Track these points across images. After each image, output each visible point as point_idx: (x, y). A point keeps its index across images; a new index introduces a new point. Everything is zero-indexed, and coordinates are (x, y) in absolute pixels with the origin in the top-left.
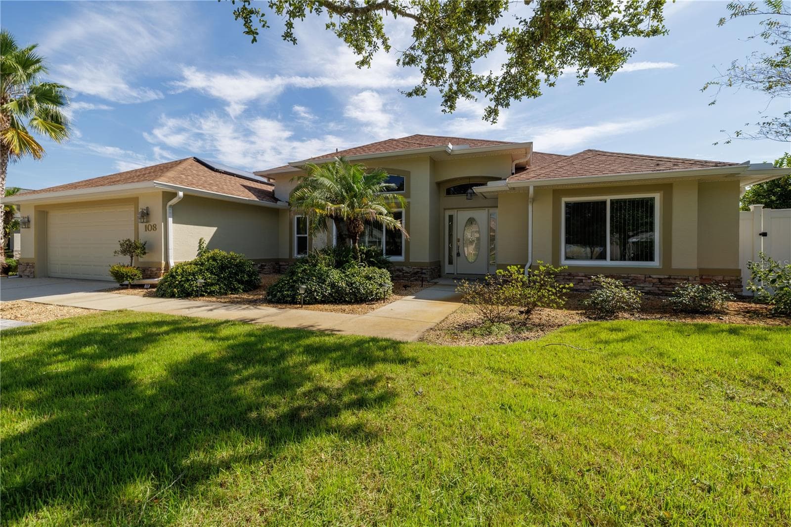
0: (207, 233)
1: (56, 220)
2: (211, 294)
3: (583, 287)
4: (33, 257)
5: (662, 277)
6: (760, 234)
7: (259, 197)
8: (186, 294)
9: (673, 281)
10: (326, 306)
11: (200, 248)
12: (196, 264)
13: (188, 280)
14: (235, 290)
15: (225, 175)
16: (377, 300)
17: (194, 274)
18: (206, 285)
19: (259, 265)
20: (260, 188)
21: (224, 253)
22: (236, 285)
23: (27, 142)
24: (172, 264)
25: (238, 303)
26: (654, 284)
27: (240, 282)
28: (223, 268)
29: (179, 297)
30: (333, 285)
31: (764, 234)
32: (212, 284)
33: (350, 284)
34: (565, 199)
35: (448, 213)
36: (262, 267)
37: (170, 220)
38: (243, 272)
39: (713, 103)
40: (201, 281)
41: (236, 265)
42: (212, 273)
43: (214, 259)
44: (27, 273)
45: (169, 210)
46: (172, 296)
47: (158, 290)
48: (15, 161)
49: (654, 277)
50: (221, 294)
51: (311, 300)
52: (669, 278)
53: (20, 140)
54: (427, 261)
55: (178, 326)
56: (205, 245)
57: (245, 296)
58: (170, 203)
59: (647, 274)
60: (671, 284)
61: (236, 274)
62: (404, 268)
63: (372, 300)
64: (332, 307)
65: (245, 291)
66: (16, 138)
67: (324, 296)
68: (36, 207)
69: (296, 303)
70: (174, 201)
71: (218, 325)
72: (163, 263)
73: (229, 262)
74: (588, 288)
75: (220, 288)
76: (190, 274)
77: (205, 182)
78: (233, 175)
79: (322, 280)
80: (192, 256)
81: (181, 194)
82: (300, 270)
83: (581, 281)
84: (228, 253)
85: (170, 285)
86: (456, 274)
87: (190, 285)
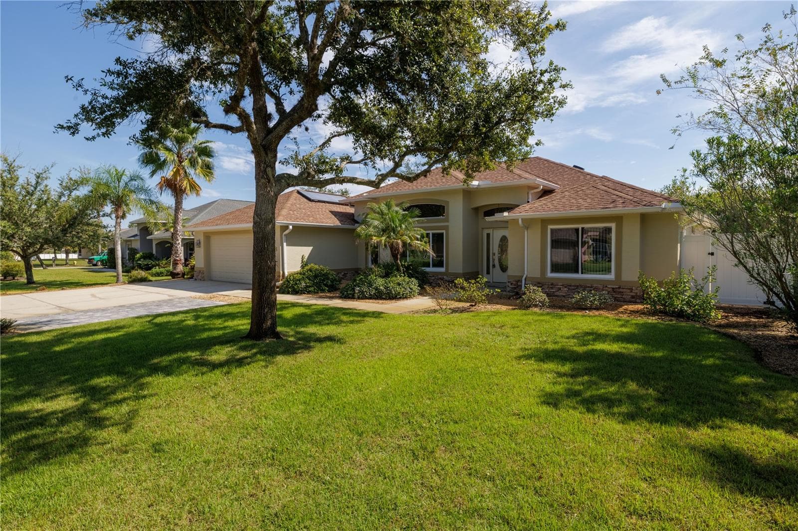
0: (306, 251)
1: (215, 241)
2: (309, 292)
3: (561, 294)
4: (203, 266)
5: (614, 287)
6: (709, 254)
7: (342, 221)
8: (296, 292)
9: (621, 290)
10: (371, 301)
11: (302, 262)
12: (301, 274)
13: (296, 284)
14: (323, 291)
15: (319, 203)
16: (404, 298)
17: (299, 280)
18: (307, 287)
19: (343, 273)
20: (344, 211)
21: (317, 267)
22: (324, 288)
23: (194, 185)
24: (286, 274)
25: (324, 298)
26: (609, 292)
27: (326, 285)
28: (316, 276)
29: (292, 294)
30: (376, 289)
31: (712, 254)
32: (310, 287)
33: (386, 288)
34: (550, 227)
35: (486, 232)
36: (345, 275)
37: (285, 244)
38: (328, 279)
39: (672, 148)
40: (303, 284)
41: (324, 274)
42: (309, 279)
43: (310, 270)
44: (199, 277)
45: (284, 238)
46: (288, 293)
47: (280, 290)
48: (186, 198)
49: (609, 286)
50: (315, 293)
51: (362, 297)
52: (619, 288)
53: (190, 185)
54: (461, 272)
55: (294, 305)
56: (305, 260)
57: (328, 295)
58: (285, 233)
59: (605, 284)
60: (620, 292)
61: (323, 280)
62: (445, 277)
63: (400, 298)
64: (374, 301)
65: (329, 291)
66: (188, 184)
67: (370, 295)
68: (204, 233)
69: (354, 299)
70: (287, 232)
71: (311, 305)
72: (281, 272)
73: (320, 273)
74: (564, 295)
75: (314, 289)
76: (297, 280)
77: (305, 214)
78: (324, 202)
79: (370, 284)
80: (297, 268)
81: (291, 227)
82: (358, 279)
83: (560, 289)
84: (319, 266)
85: (287, 287)
86: (491, 282)
87: (298, 287)
